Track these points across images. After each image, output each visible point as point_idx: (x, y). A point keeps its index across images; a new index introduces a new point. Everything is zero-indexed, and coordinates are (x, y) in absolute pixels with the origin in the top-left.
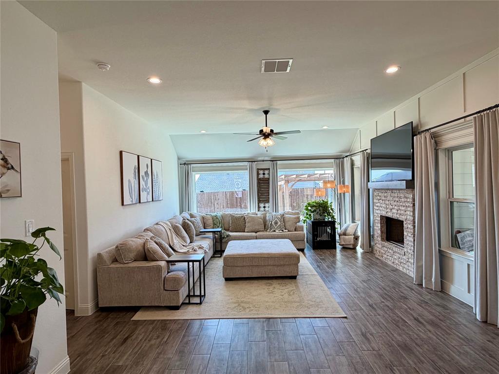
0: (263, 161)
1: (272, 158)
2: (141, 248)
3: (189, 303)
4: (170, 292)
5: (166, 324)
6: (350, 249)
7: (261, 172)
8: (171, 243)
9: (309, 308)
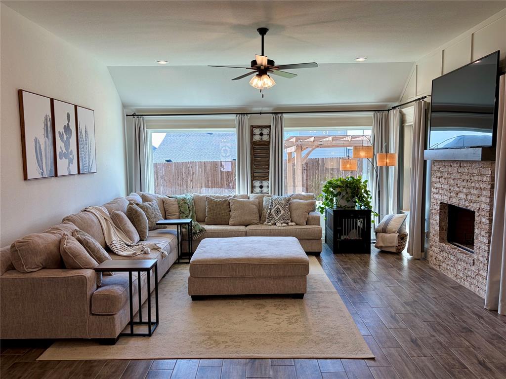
0: (261, 113)
1: (274, 110)
2: (53, 248)
3: (132, 335)
4: (100, 317)
5: (91, 367)
6: (391, 254)
7: (257, 131)
8: (107, 241)
9: (318, 344)
